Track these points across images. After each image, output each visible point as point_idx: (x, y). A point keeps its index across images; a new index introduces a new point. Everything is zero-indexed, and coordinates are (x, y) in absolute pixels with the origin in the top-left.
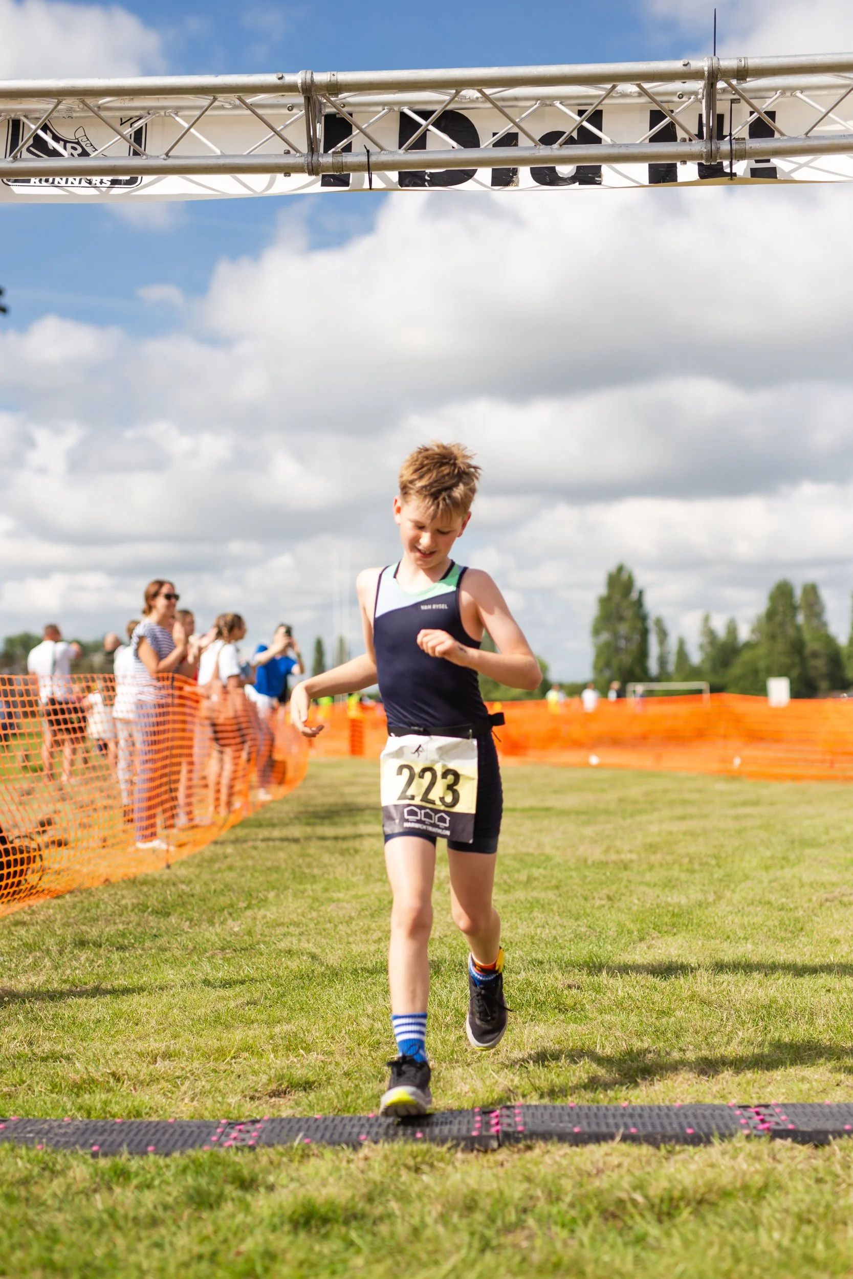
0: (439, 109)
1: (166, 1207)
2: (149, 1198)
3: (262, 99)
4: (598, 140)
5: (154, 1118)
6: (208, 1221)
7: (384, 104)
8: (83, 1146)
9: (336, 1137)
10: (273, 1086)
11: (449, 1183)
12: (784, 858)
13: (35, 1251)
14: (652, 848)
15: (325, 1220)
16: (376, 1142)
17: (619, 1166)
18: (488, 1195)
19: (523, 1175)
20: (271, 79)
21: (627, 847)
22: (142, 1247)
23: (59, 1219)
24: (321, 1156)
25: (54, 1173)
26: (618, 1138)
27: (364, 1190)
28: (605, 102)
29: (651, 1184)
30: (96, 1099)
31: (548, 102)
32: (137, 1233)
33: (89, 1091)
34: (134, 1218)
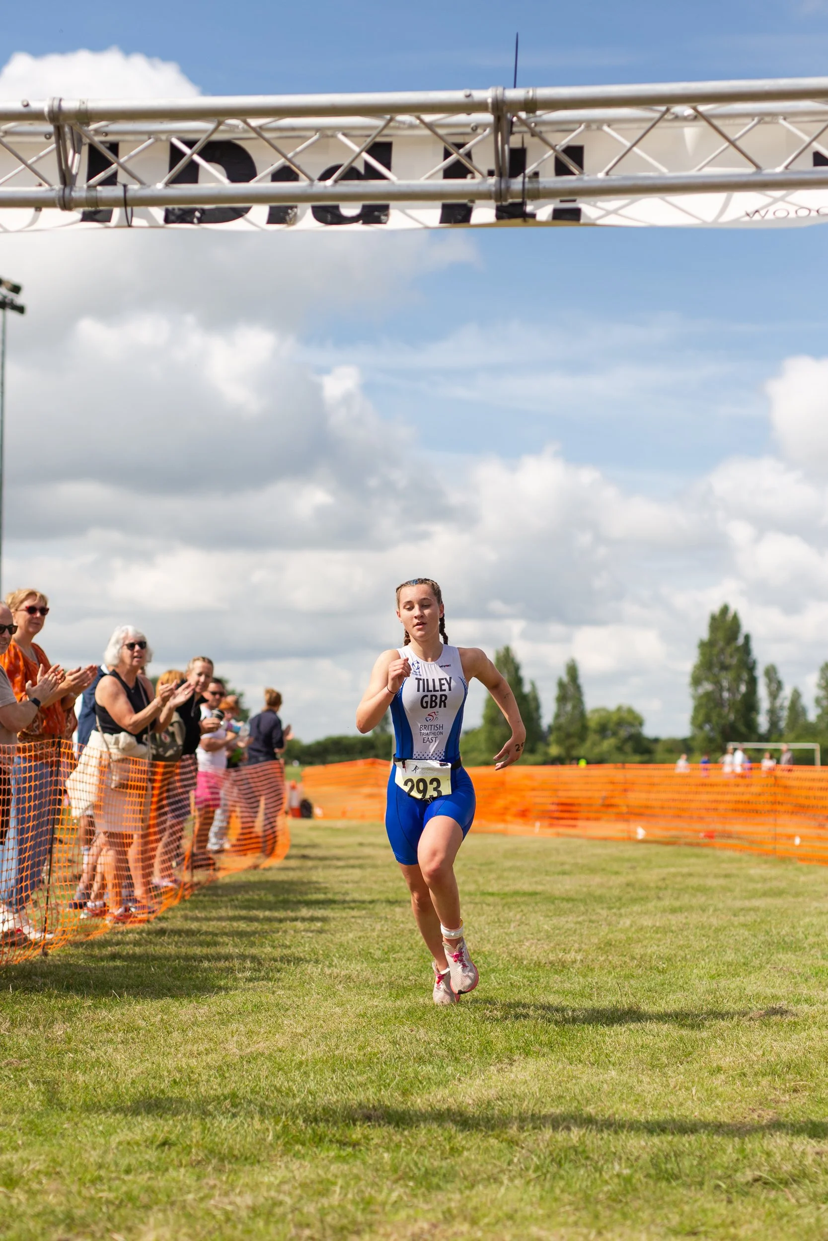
0: (202, 139)
3: (13, 127)
4: (382, 177)
7: (150, 134)
12: (744, 964)
14: (607, 946)
20: (16, 105)
21: (576, 946)
28: (386, 132)
31: (329, 133)
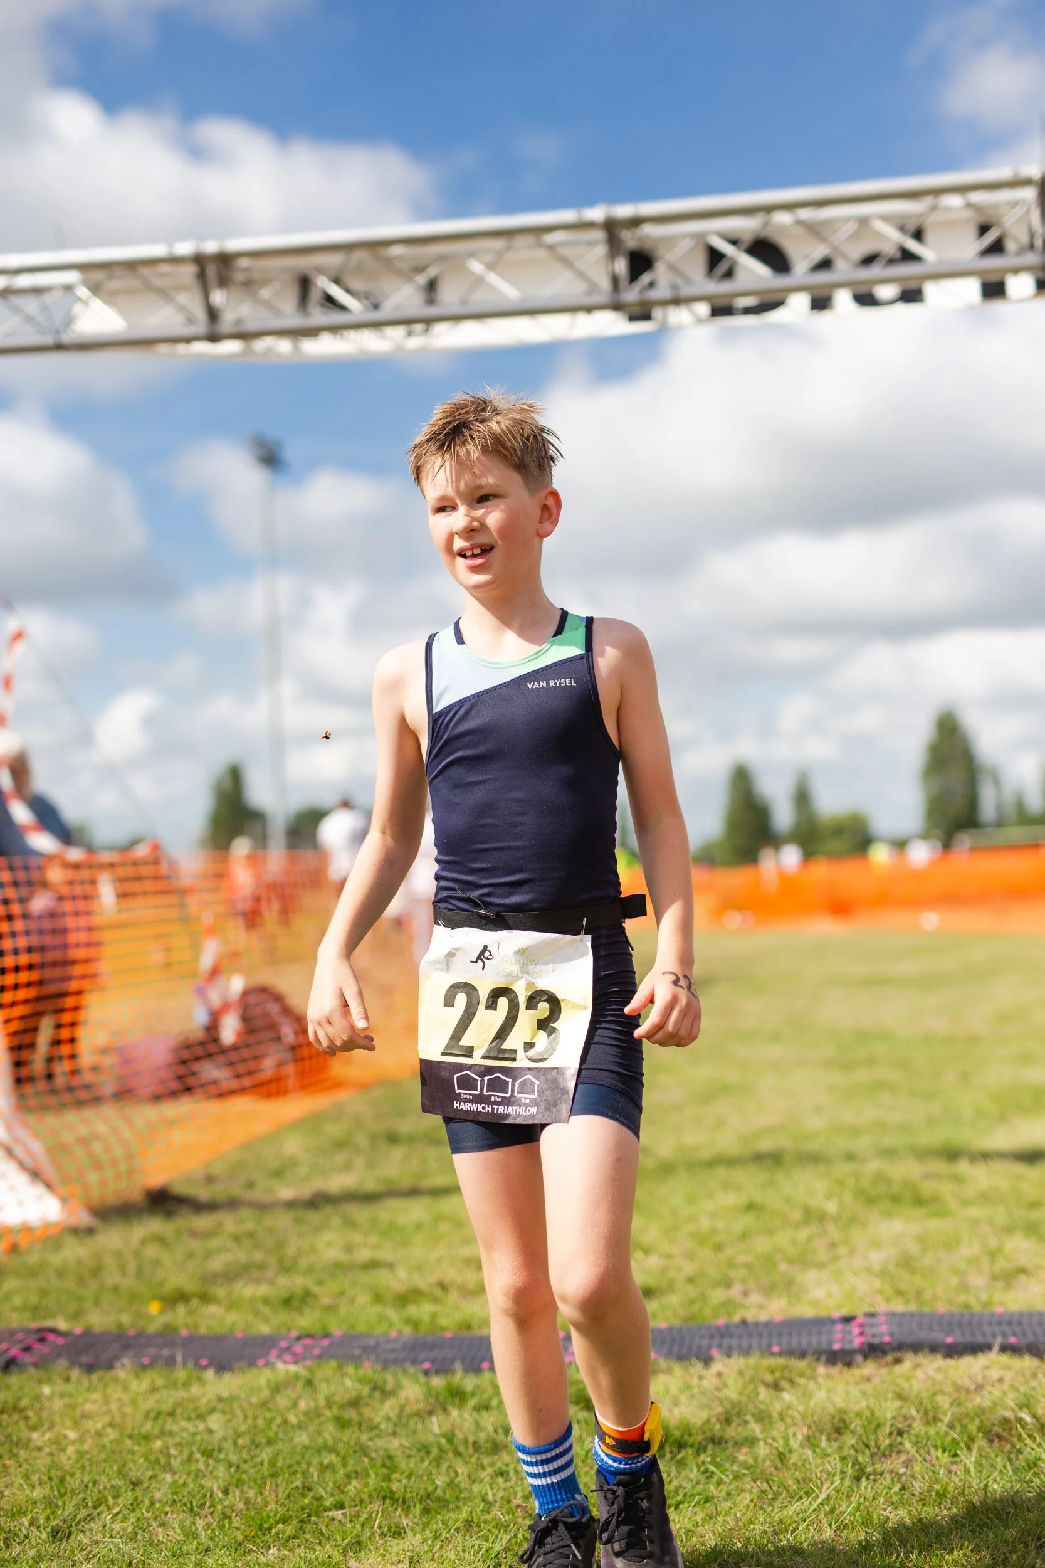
0: (750, 235)
3: (561, 238)
8: (414, 1362)
9: (684, 1351)
11: (812, 1402)
13: (372, 1480)
16: (729, 1356)
17: (1001, 1380)
18: (858, 1415)
19: (894, 1392)
20: (568, 216)
22: (484, 1475)
23: (394, 1444)
24: (668, 1371)
25: (385, 1394)
26: (996, 1348)
27: (719, 1410)
28: (927, 217)
29: (1039, 1401)
30: (423, 1311)
31: (868, 220)
32: (478, 1459)
33: (416, 1302)
34: (475, 1443)
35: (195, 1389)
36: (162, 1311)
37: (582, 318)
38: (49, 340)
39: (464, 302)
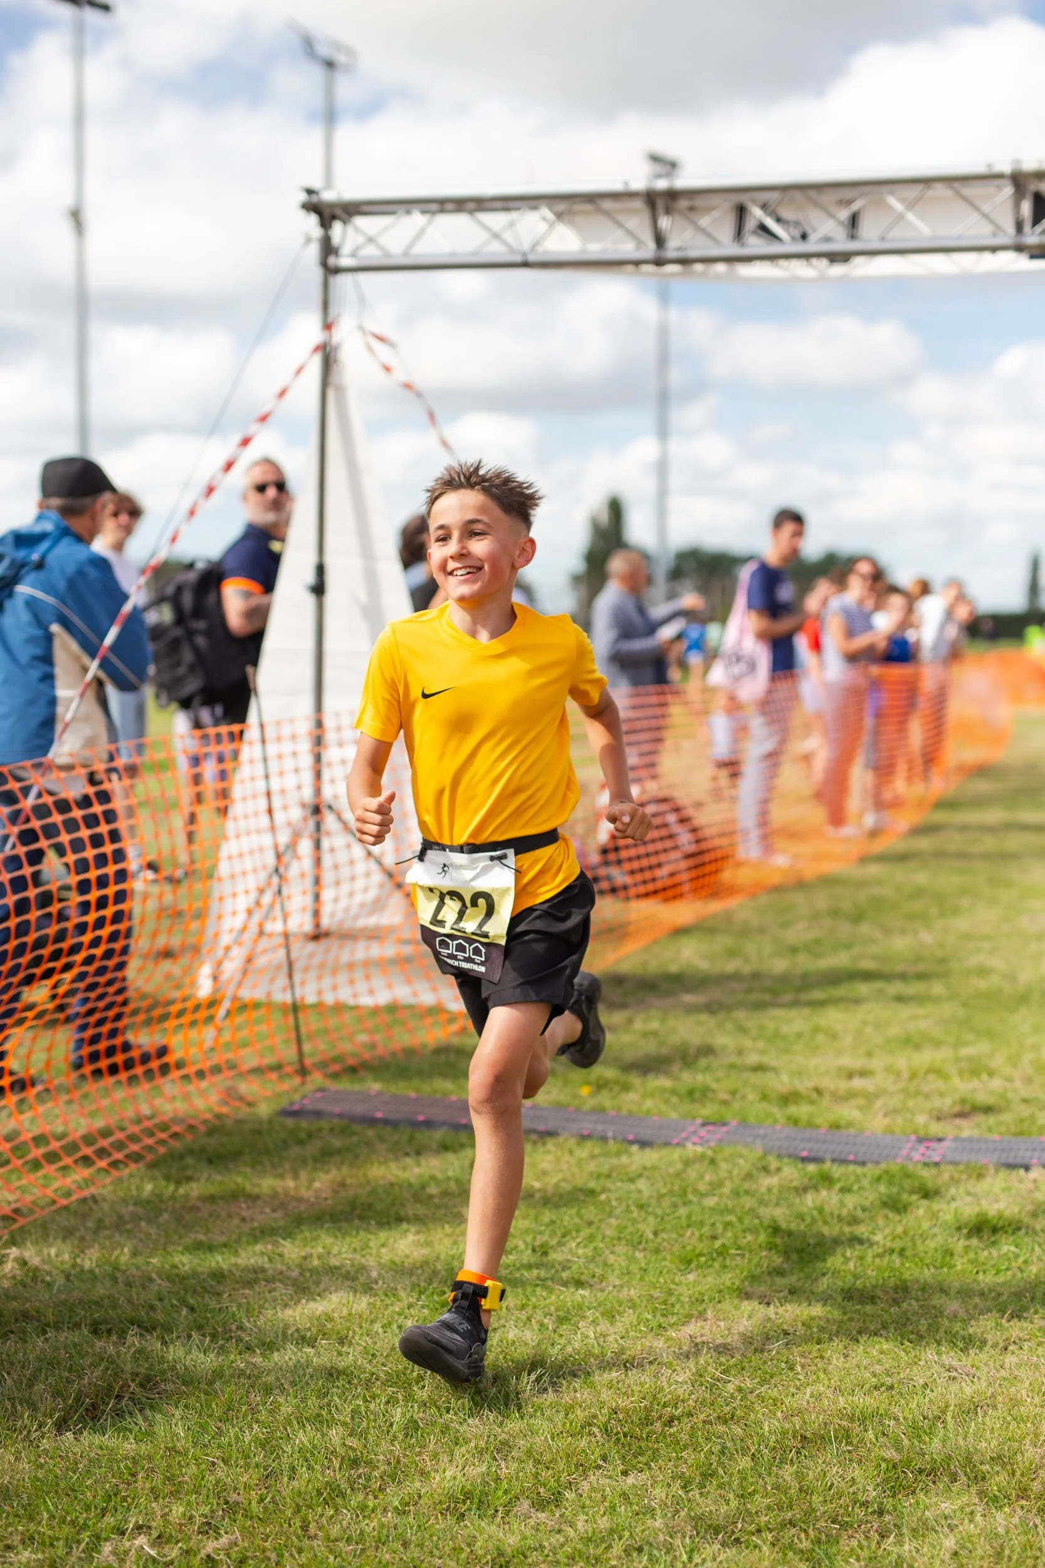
1: (864, 1209)
2: (850, 1201)
5: (852, 1131)
6: (900, 1224)
10: (957, 1109)
15: (995, 1230)
20: (980, 169)
23: (778, 1212)
25: (768, 1173)
27: (1029, 1208)
30: (802, 1110)
33: (796, 1103)
34: (839, 1216)
35: (624, 1159)
36: (592, 1095)
37: (987, 256)
38: (518, 258)
39: (883, 239)
